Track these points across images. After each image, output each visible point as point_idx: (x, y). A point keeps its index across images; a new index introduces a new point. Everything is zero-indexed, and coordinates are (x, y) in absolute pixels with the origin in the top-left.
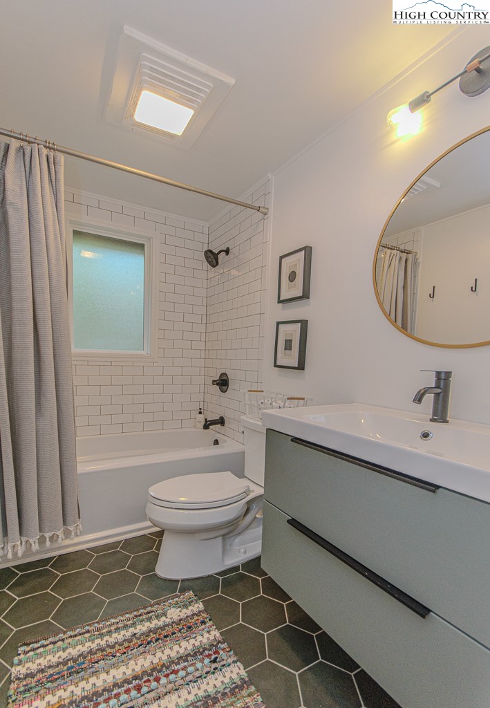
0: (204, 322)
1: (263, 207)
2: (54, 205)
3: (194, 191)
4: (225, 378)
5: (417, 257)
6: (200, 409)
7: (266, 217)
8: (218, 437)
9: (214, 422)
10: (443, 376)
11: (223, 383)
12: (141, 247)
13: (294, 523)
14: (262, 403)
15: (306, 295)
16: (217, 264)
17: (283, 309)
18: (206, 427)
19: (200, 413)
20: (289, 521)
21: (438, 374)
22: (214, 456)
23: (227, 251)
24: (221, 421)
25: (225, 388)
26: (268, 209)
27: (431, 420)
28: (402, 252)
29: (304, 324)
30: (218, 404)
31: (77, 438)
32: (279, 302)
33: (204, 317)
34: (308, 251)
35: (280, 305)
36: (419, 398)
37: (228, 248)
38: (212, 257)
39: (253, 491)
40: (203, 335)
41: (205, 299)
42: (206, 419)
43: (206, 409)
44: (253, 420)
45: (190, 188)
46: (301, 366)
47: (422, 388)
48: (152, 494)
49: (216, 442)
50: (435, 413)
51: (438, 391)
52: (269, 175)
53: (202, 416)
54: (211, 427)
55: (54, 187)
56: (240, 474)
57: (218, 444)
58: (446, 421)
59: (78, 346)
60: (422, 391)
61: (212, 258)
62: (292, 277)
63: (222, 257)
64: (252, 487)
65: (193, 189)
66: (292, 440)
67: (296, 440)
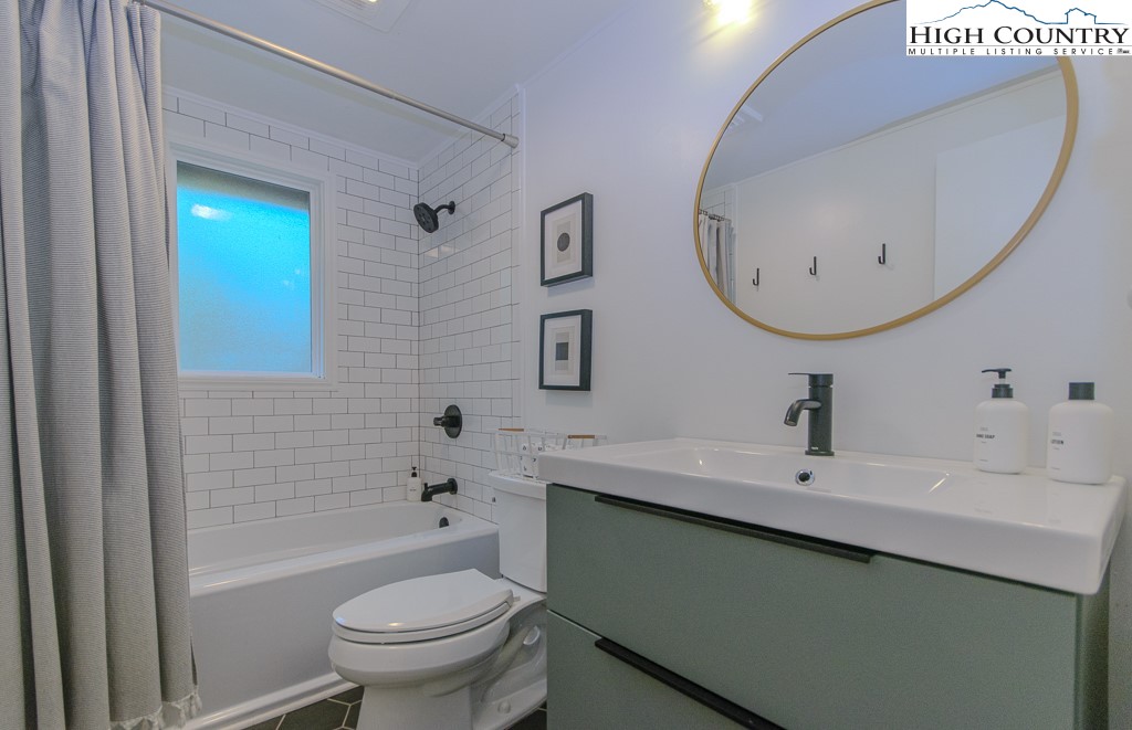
0: (416, 323)
1: (511, 136)
2: (143, 99)
3: (397, 99)
4: (454, 413)
5: (732, 225)
6: (414, 468)
7: (515, 151)
8: (447, 513)
9: (439, 489)
10: (821, 382)
11: (452, 422)
12: (302, 197)
13: (607, 645)
14: (525, 448)
15: (587, 270)
16: (436, 226)
17: (549, 295)
18: (426, 497)
19: (414, 475)
20: (598, 644)
21: (814, 378)
22: (446, 545)
23: (451, 208)
24: (451, 487)
25: (455, 430)
26: (517, 138)
27: (808, 453)
28: (711, 218)
29: (586, 317)
30: (446, 458)
31: (189, 532)
32: (544, 283)
33: (415, 315)
34: (586, 200)
35: (545, 288)
36: (792, 418)
37: (453, 203)
38: (427, 215)
39: (518, 599)
40: (415, 344)
41: (415, 286)
42: (426, 485)
43: (422, 467)
44: (510, 477)
45: (391, 93)
46: (585, 384)
47: (793, 401)
48: (339, 620)
49: (444, 522)
50: (812, 442)
51: (816, 405)
52: (517, 86)
53: (417, 479)
54: (434, 497)
55: (142, 68)
56: (494, 572)
57: (447, 525)
58: (831, 454)
59: (188, 364)
60: (797, 406)
61: (427, 217)
62: (564, 242)
63: (443, 215)
64: (517, 592)
65: (396, 95)
66: (597, 499)
67: (604, 498)
